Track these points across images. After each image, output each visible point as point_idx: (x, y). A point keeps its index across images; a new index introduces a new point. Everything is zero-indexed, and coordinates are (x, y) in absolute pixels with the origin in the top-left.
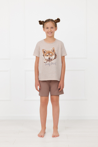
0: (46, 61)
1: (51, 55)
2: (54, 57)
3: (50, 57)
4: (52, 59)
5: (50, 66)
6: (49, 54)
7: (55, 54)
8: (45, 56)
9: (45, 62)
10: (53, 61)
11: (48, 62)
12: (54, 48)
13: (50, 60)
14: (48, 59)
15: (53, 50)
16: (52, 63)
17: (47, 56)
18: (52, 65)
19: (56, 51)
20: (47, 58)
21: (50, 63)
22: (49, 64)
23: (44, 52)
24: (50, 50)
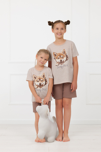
0: (58, 64)
1: (63, 57)
2: (65, 58)
3: (62, 59)
4: (63, 61)
5: (62, 68)
6: (60, 57)
7: (66, 56)
8: (57, 58)
9: (56, 65)
10: (64, 64)
11: (60, 65)
12: (64, 50)
13: (61, 62)
14: (60, 62)
15: (64, 52)
16: (64, 66)
17: (59, 58)
18: (65, 67)
19: (66, 53)
20: (59, 60)
21: (62, 65)
22: (61, 67)
23: (55, 55)
24: (61, 52)
